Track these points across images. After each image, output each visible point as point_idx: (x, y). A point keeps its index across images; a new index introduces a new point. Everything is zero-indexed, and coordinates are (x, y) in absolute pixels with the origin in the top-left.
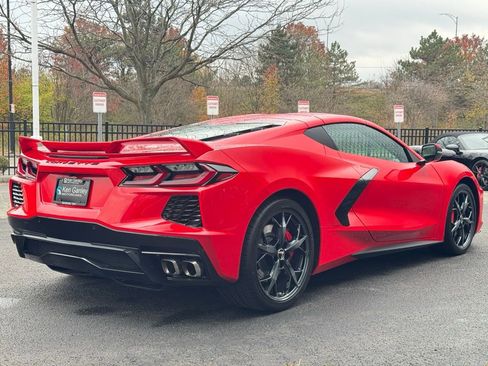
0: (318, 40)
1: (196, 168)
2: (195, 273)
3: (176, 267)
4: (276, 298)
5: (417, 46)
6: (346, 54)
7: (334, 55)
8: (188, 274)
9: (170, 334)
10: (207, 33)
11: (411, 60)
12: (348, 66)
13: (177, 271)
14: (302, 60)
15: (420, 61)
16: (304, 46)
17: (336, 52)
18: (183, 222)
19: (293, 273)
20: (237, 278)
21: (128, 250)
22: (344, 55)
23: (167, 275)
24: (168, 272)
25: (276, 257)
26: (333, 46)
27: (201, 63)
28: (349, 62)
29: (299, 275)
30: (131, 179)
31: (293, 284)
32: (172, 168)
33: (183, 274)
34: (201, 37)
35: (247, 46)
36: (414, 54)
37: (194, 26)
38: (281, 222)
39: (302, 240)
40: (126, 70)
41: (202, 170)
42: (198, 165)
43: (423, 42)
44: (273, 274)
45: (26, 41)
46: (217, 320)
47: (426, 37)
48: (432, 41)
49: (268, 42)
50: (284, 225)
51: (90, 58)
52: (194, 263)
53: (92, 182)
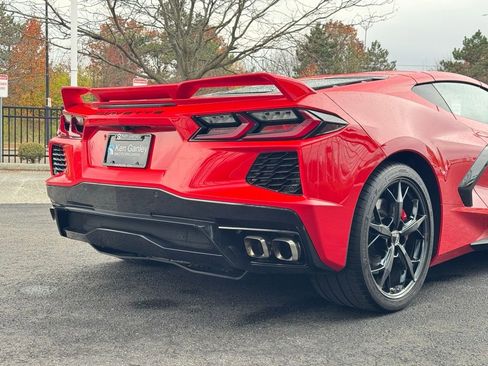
0: (357, 40)
1: (293, 116)
2: (291, 255)
3: (265, 248)
4: (389, 295)
5: (461, 47)
6: (387, 53)
7: (375, 55)
8: (280, 257)
9: (259, 336)
10: (253, 19)
11: (454, 61)
12: (388, 65)
13: (266, 254)
14: (341, 60)
15: (463, 62)
16: (342, 45)
17: (377, 51)
18: (274, 188)
19: (410, 263)
20: (344, 265)
21: (201, 224)
22: (384, 54)
23: (251, 258)
24: (252, 254)
25: (391, 240)
26: (374, 45)
27: (244, 52)
28: (389, 62)
29: (416, 265)
30: (205, 132)
31: (409, 278)
32: (260, 116)
33: (273, 258)
34: (247, 24)
35: (293, 34)
36: (457, 55)
37: (239, 11)
38: (396, 196)
39: (421, 220)
40: (162, 68)
41: (301, 118)
42: (296, 113)
43: (467, 42)
44: (386, 263)
45: (65, 26)
46: (315, 321)
47: (470, 37)
48: (476, 41)
49: (307, 40)
50: (401, 199)
51: (130, 45)
52: (291, 243)
53: (153, 137)
